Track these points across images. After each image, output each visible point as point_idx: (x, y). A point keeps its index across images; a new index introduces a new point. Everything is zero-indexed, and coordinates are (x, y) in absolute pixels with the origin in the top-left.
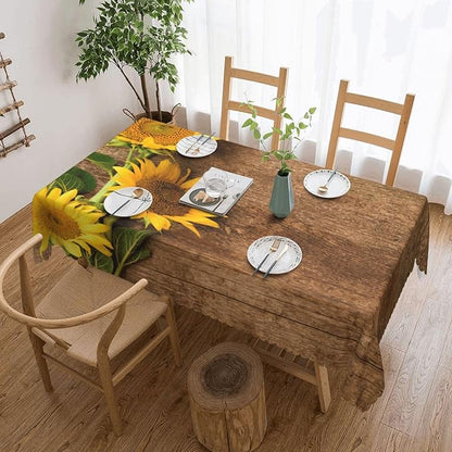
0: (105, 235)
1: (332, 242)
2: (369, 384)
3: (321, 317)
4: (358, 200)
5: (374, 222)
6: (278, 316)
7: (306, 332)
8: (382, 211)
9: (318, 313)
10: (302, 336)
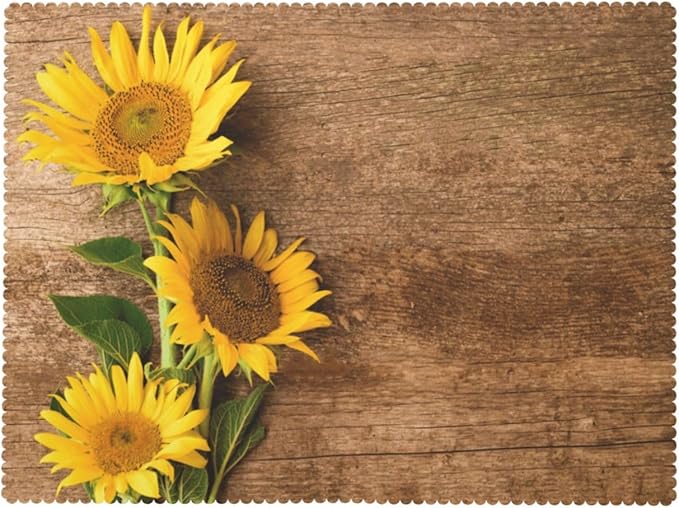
0: (198, 430)
1: (480, 270)
2: (642, 469)
3: (509, 428)
4: (482, 157)
5: (519, 195)
6: (450, 453)
7: (491, 461)
8: (524, 165)
9: (506, 423)
10: (487, 470)
